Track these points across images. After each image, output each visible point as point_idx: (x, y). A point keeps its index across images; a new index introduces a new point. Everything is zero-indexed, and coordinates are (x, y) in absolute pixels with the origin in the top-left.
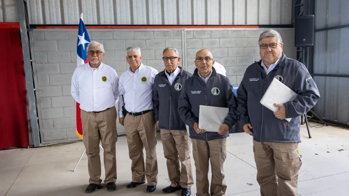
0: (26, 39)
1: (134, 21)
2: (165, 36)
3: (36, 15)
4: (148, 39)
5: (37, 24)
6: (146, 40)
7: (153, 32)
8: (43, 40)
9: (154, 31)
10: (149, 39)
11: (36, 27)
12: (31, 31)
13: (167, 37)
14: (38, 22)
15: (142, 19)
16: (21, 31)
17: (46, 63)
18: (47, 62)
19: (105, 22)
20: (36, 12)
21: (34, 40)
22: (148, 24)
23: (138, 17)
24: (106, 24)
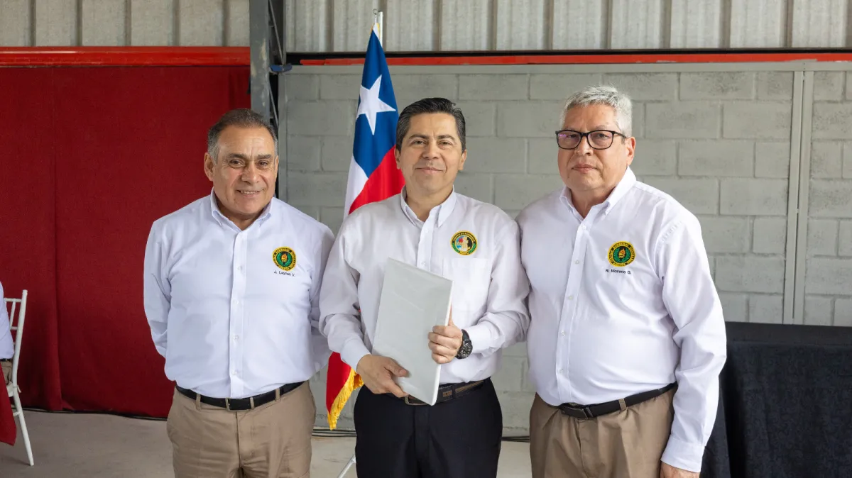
0: (263, 96)
1: (613, 37)
2: (723, 91)
3: (308, 24)
4: (652, 102)
5: (307, 50)
6: (645, 105)
7: (675, 77)
8: (315, 101)
9: (679, 74)
10: (659, 102)
11: (302, 61)
12: (284, 74)
13: (731, 95)
14: (312, 46)
15: (642, 27)
16: (253, 72)
17: (317, 172)
18: (318, 167)
19: (511, 41)
20: (308, 15)
21: (289, 100)
22: (666, 47)
23: (630, 23)
24: (514, 48)
